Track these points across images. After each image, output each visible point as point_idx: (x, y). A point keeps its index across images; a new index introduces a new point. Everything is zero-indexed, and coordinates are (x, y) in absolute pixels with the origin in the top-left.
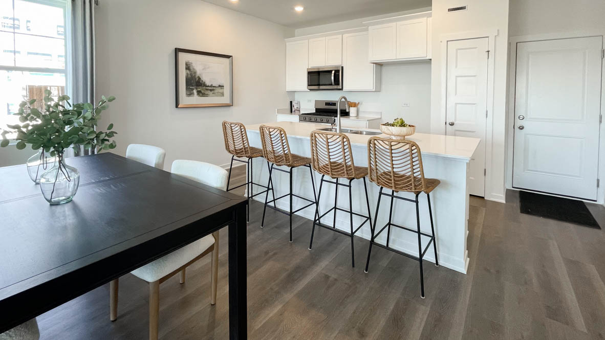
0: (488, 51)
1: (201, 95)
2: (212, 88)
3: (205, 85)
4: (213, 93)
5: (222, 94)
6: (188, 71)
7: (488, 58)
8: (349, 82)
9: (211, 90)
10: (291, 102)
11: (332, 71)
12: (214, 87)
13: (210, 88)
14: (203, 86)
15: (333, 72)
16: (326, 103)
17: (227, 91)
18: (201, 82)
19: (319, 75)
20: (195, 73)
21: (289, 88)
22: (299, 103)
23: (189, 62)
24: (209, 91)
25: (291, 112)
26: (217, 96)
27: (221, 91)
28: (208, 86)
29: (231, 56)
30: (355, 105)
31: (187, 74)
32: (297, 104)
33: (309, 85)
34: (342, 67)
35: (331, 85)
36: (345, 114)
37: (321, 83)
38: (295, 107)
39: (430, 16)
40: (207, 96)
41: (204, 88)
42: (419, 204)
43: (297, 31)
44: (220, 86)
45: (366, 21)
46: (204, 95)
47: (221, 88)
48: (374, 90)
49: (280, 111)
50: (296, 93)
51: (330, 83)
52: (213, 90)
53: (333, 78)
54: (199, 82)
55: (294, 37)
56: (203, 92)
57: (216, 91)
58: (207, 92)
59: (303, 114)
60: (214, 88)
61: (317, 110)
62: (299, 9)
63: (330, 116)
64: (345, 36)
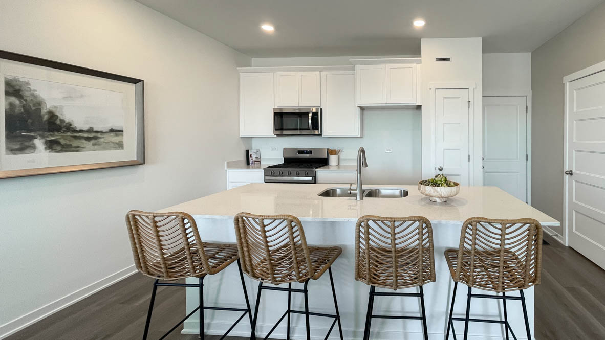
0: (469, 102)
1: (59, 148)
2: (93, 135)
3: (69, 128)
4: (94, 145)
5: (120, 145)
6: (14, 100)
7: (469, 108)
8: (329, 127)
9: (88, 139)
10: (247, 152)
11: (308, 113)
12: (97, 132)
13: (86, 135)
14: (65, 132)
15: (310, 115)
16: (298, 151)
17: (130, 139)
18: (58, 122)
19: (282, 117)
20: (39, 104)
21: (244, 133)
22: (258, 152)
23: (16, 80)
24: (84, 141)
25: (248, 163)
26: (105, 149)
27: (116, 139)
28: (81, 131)
29: (140, 81)
30: (334, 152)
31: (11, 105)
32: (256, 153)
33: (276, 130)
34: (321, 110)
35: (309, 130)
36: (324, 162)
37: (284, 128)
38: (254, 157)
39: (419, 62)
40: (78, 151)
41: (69, 134)
42: (526, 301)
43: (254, 60)
44: (112, 131)
45: (352, 59)
46: (66, 148)
47: (117, 135)
48: (359, 136)
49: (231, 165)
50: (253, 139)
51: (307, 127)
52: (95, 138)
53: (310, 121)
54: (55, 124)
55: (251, 67)
56: (63, 142)
57: (102, 140)
58: (75, 143)
59: (269, 167)
60: (99, 135)
61: (286, 160)
62: (268, 28)
63: (311, 168)
64: (323, 73)
